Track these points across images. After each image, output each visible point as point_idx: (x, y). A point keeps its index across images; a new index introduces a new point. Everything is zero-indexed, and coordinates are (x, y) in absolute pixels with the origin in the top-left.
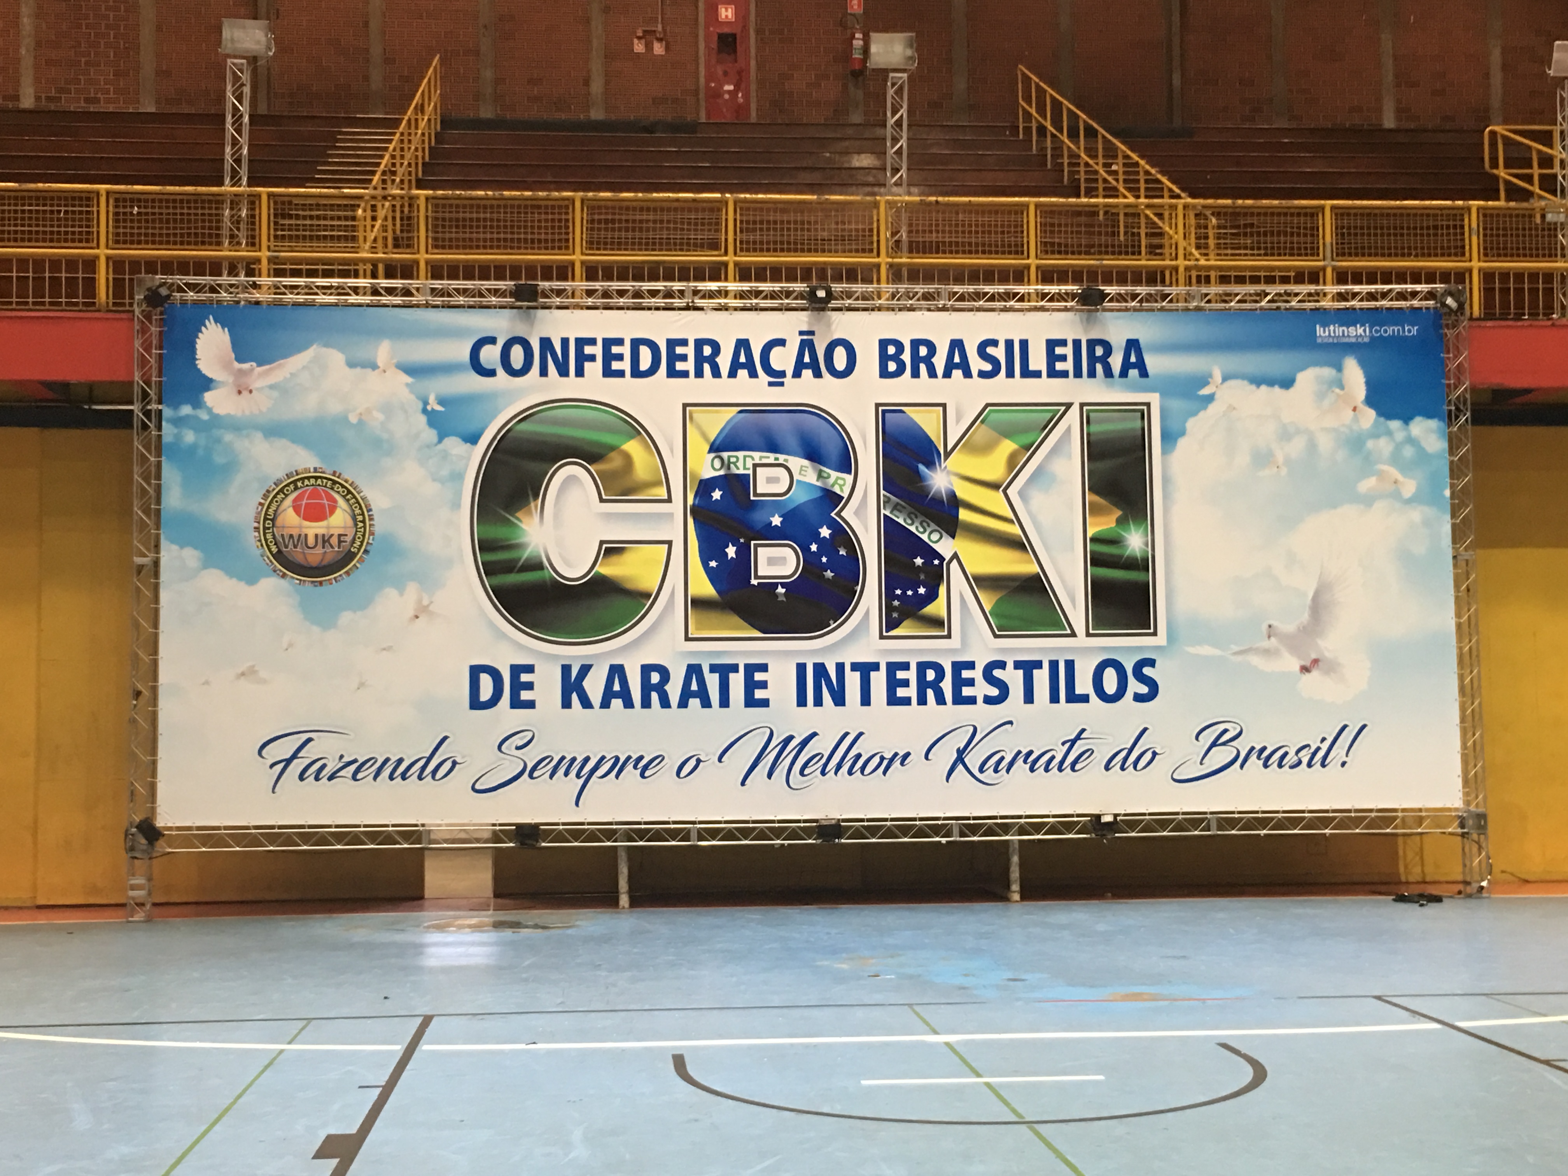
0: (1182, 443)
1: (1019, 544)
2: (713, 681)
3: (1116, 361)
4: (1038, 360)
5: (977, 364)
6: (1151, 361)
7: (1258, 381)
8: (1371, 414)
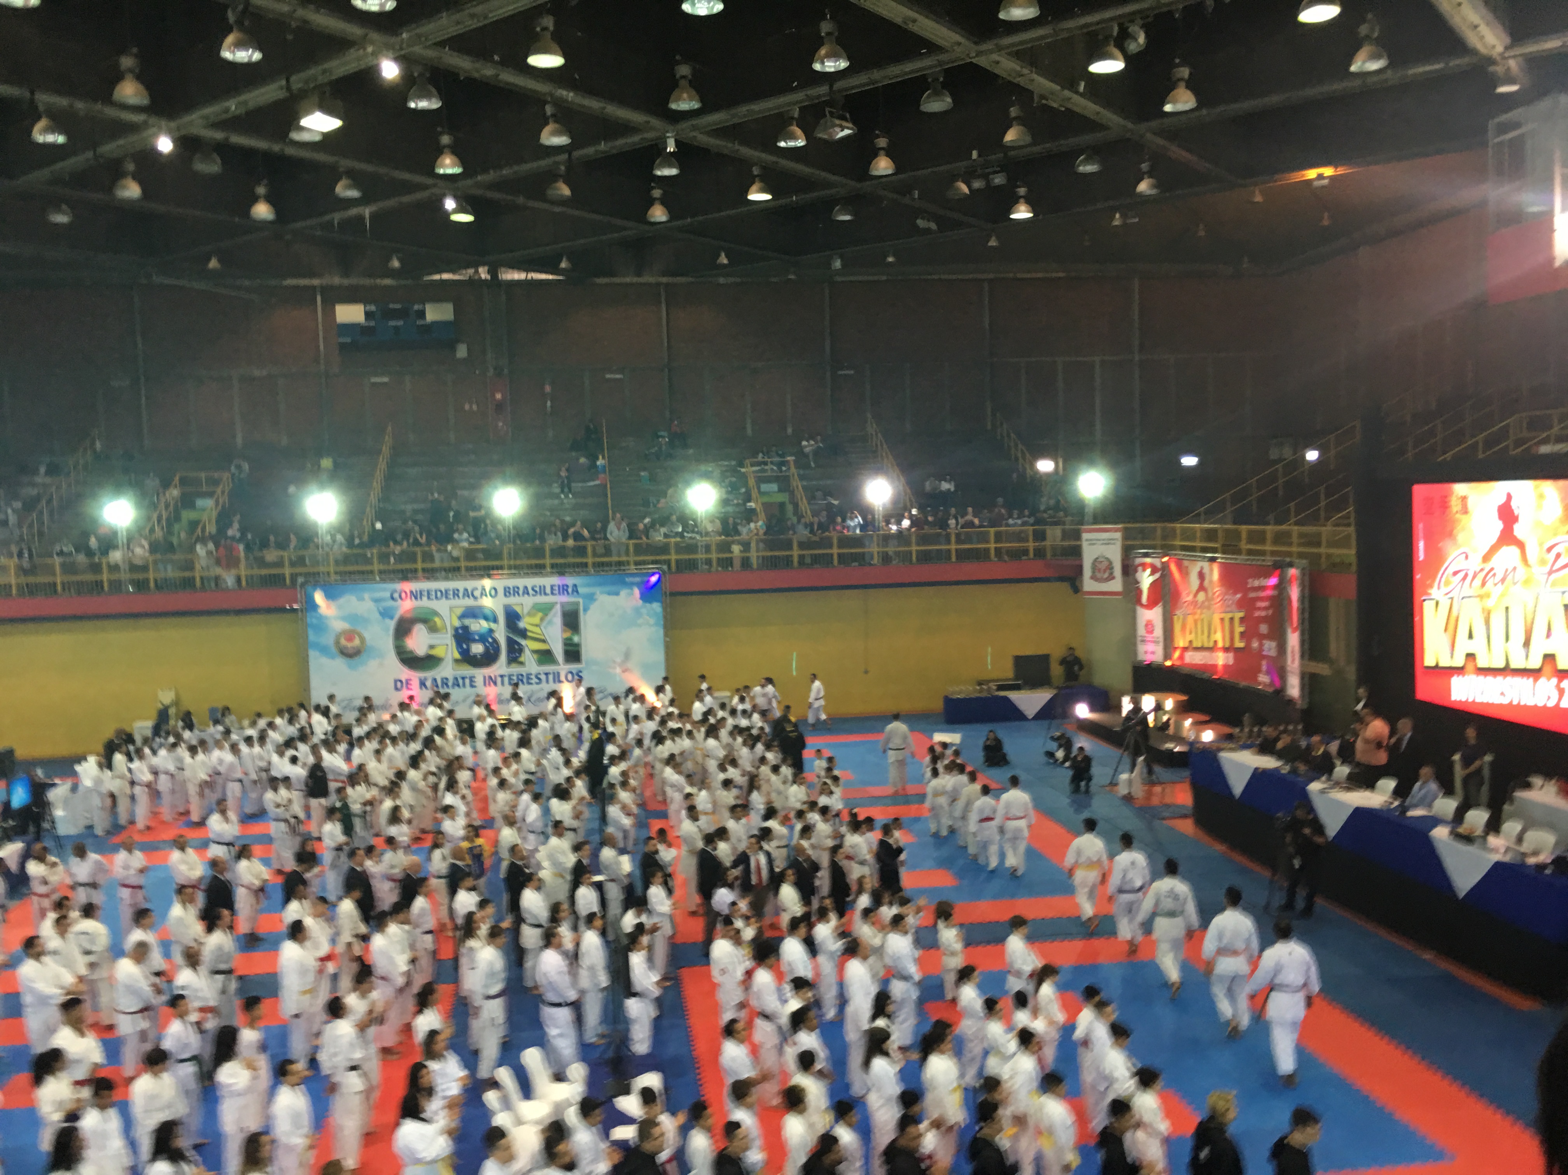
0: (589, 612)
1: (544, 641)
2: (461, 681)
3: (570, 590)
4: (548, 590)
5: (531, 592)
6: (580, 590)
7: (609, 594)
8: (641, 602)
